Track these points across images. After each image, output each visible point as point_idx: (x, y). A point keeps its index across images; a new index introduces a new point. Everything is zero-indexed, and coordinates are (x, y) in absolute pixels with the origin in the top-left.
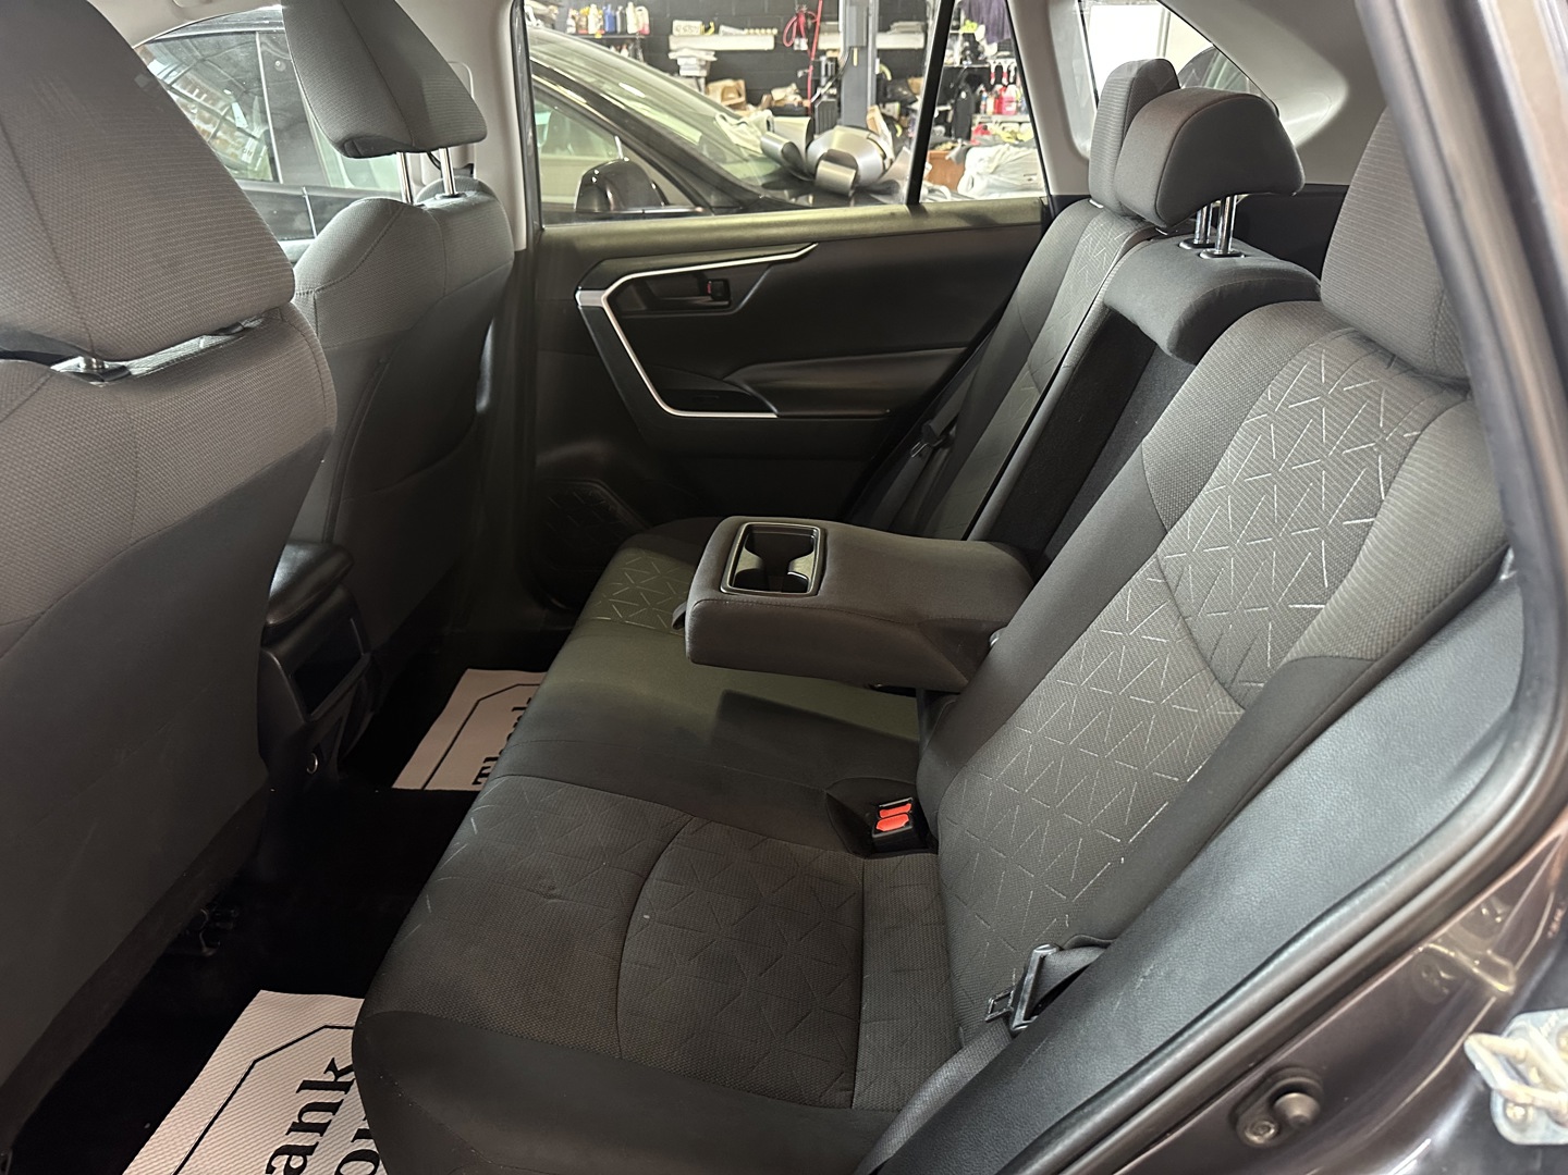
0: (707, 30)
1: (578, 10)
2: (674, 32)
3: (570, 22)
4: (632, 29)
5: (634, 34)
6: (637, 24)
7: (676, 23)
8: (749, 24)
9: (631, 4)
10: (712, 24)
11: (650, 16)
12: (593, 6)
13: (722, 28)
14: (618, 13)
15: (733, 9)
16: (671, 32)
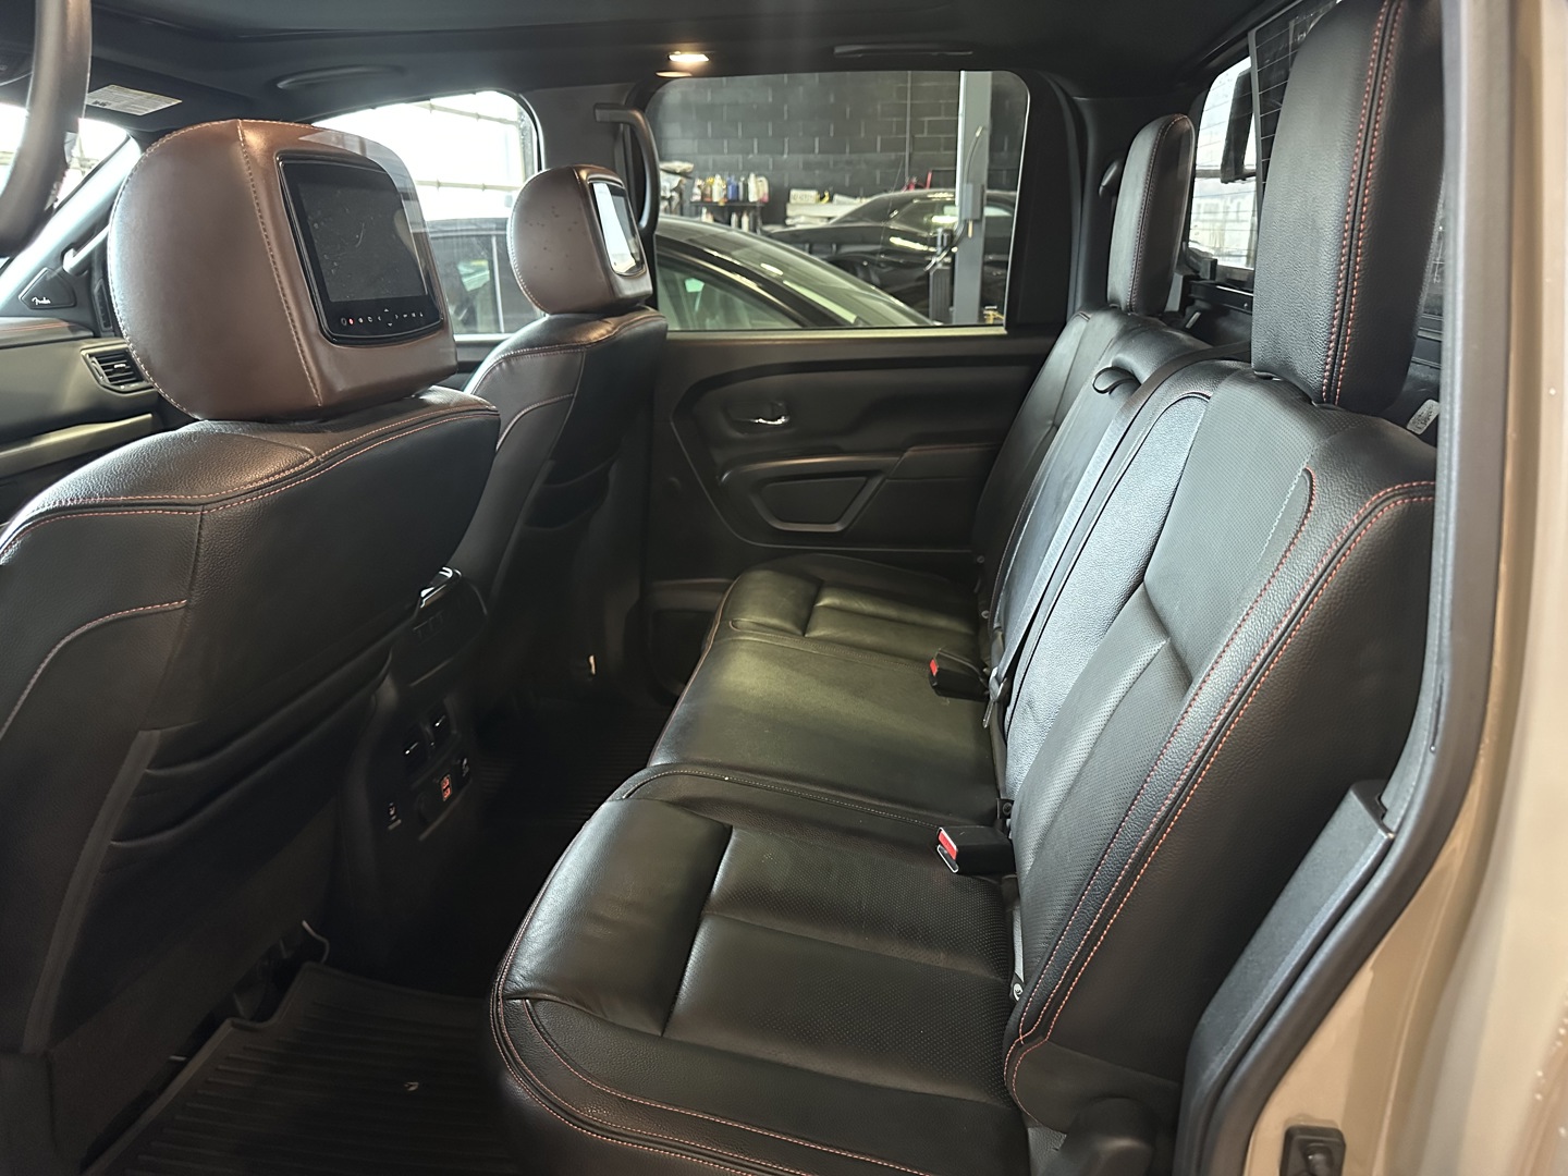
0: (822, 198)
1: (704, 179)
2: (792, 201)
3: (696, 191)
4: (753, 198)
5: (754, 203)
6: (758, 192)
7: (793, 192)
8: (862, 193)
9: (752, 176)
10: (827, 194)
11: (770, 185)
12: (718, 177)
13: (836, 197)
14: (741, 185)
15: (847, 180)
16: (788, 200)
